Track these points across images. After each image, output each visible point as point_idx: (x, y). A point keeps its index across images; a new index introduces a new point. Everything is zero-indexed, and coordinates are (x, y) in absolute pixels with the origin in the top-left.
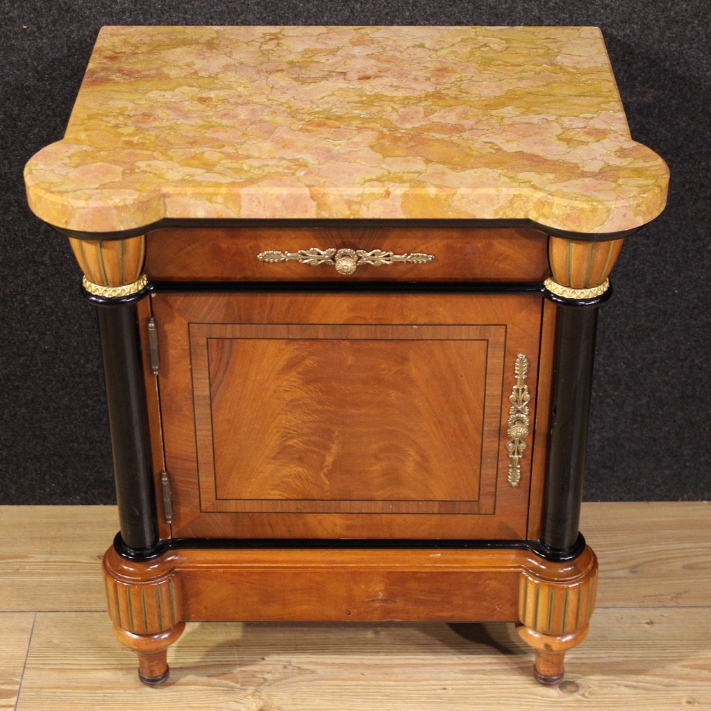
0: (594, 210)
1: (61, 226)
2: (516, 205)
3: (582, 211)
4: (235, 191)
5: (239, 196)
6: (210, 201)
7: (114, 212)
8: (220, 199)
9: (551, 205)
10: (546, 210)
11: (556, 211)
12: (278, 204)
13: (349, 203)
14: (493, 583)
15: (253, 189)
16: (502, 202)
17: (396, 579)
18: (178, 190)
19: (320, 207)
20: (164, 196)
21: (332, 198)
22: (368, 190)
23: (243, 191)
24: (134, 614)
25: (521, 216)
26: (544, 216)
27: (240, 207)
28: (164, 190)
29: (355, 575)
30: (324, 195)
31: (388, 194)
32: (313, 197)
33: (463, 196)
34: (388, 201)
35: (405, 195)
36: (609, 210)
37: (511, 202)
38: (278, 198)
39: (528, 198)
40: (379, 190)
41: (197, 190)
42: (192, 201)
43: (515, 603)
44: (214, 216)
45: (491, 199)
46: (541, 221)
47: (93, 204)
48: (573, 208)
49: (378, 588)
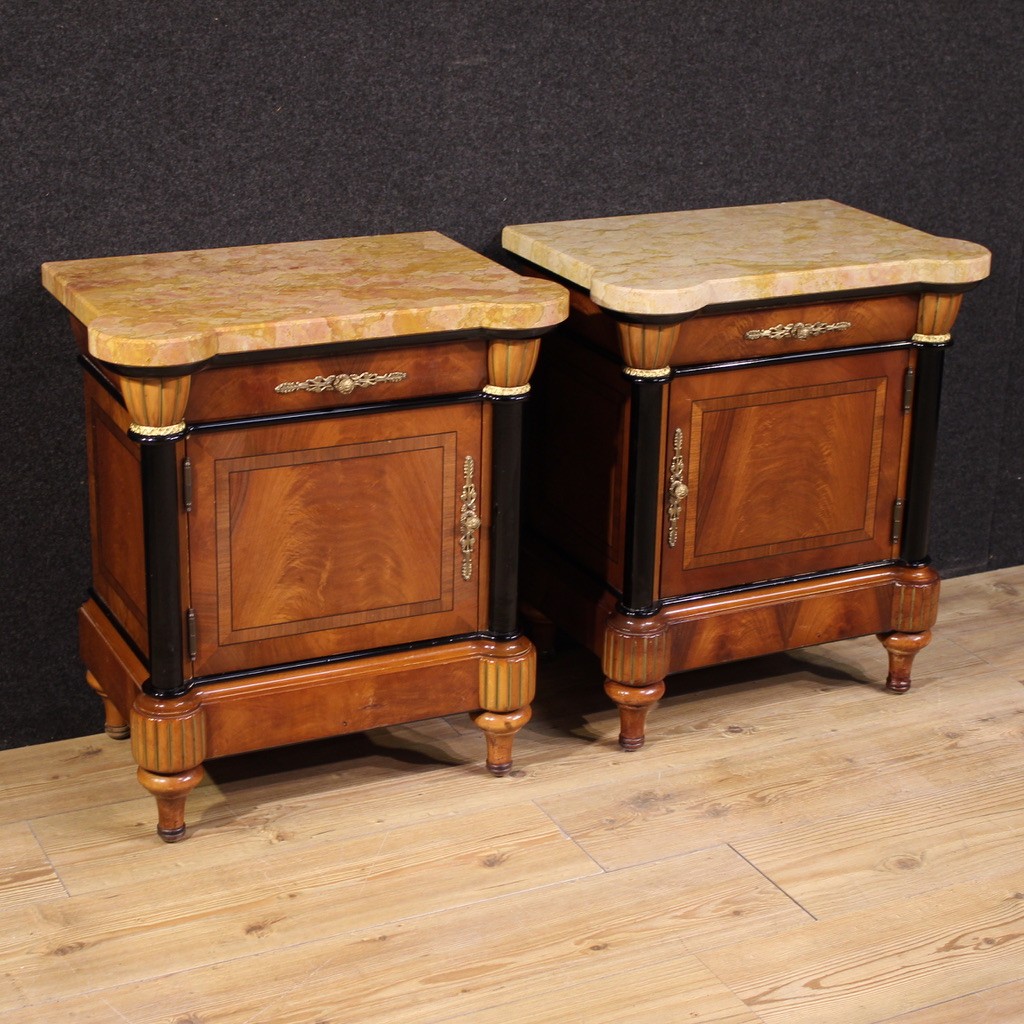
0: (534, 309)
1: (143, 365)
2: (473, 316)
3: (525, 309)
4: (271, 325)
5: (274, 328)
6: (253, 335)
7: (188, 346)
8: (260, 333)
9: (501, 310)
10: (497, 316)
11: (506, 314)
12: (304, 333)
13: (355, 326)
14: (460, 673)
15: (284, 323)
16: (464, 315)
17: (384, 681)
18: (228, 329)
19: (334, 332)
20: (218, 334)
21: (343, 323)
22: (369, 315)
23: (278, 324)
24: (173, 750)
25: (477, 325)
26: (496, 321)
27: (275, 338)
28: (218, 330)
29: (350, 684)
30: (337, 322)
31: (383, 316)
32: (329, 324)
33: (436, 313)
34: (384, 322)
35: (396, 316)
36: (543, 308)
37: (470, 314)
38: (304, 327)
39: (481, 309)
40: (376, 314)
41: (243, 327)
42: (239, 337)
43: (476, 691)
44: (255, 348)
45: (456, 313)
46: (494, 326)
47: (172, 341)
48: (519, 309)
49: (369, 694)
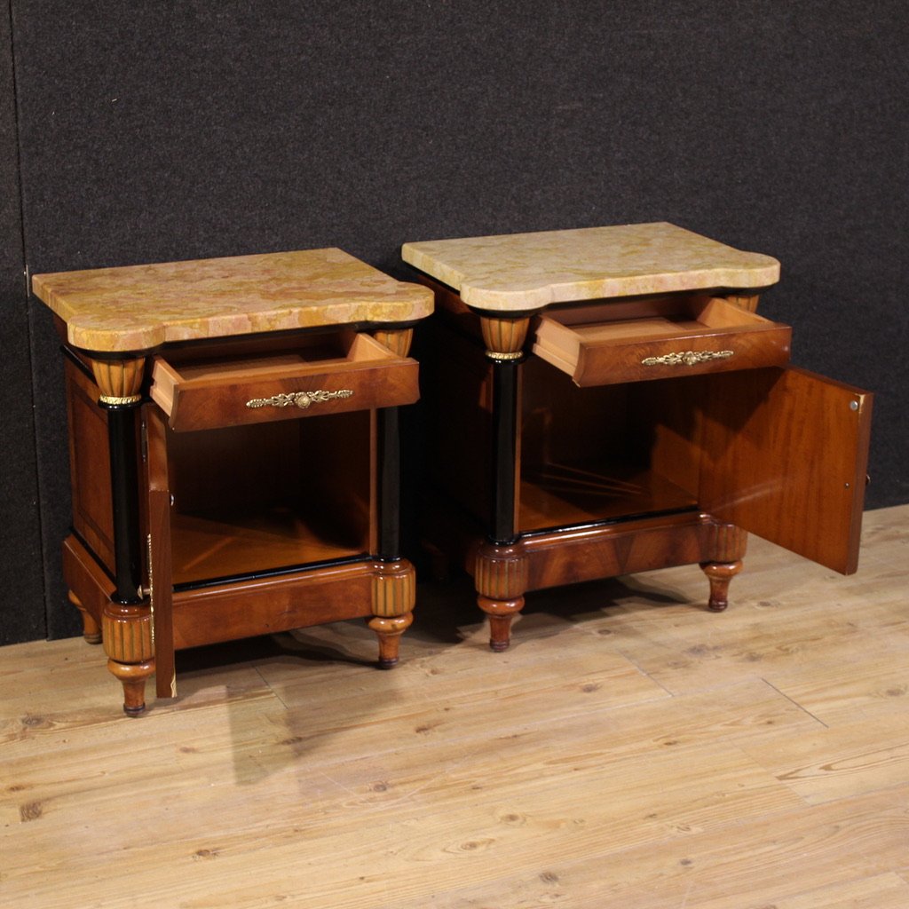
0: (406, 306)
1: (109, 350)
2: (360, 312)
3: (399, 307)
4: (205, 319)
5: (208, 322)
6: (191, 327)
7: (143, 336)
8: (197, 326)
9: (381, 307)
10: (378, 312)
11: (384, 310)
12: (230, 326)
13: (269, 320)
14: (356, 587)
15: (215, 318)
16: (353, 311)
17: (297, 592)
18: (172, 323)
19: (254, 324)
20: (164, 327)
21: (260, 318)
22: (279, 312)
23: (210, 319)
25: (363, 319)
26: (378, 316)
27: (208, 330)
28: (165, 324)
29: (271, 594)
30: (255, 317)
31: (291, 312)
32: (249, 319)
33: (331, 309)
34: (291, 317)
35: (300, 313)
36: (413, 305)
37: (357, 311)
38: (230, 321)
39: (366, 307)
40: (286, 311)
41: (184, 322)
42: (182, 329)
43: (369, 600)
44: (193, 337)
45: (347, 310)
46: (376, 319)
47: (130, 332)
48: (394, 306)
49: (285, 603)
